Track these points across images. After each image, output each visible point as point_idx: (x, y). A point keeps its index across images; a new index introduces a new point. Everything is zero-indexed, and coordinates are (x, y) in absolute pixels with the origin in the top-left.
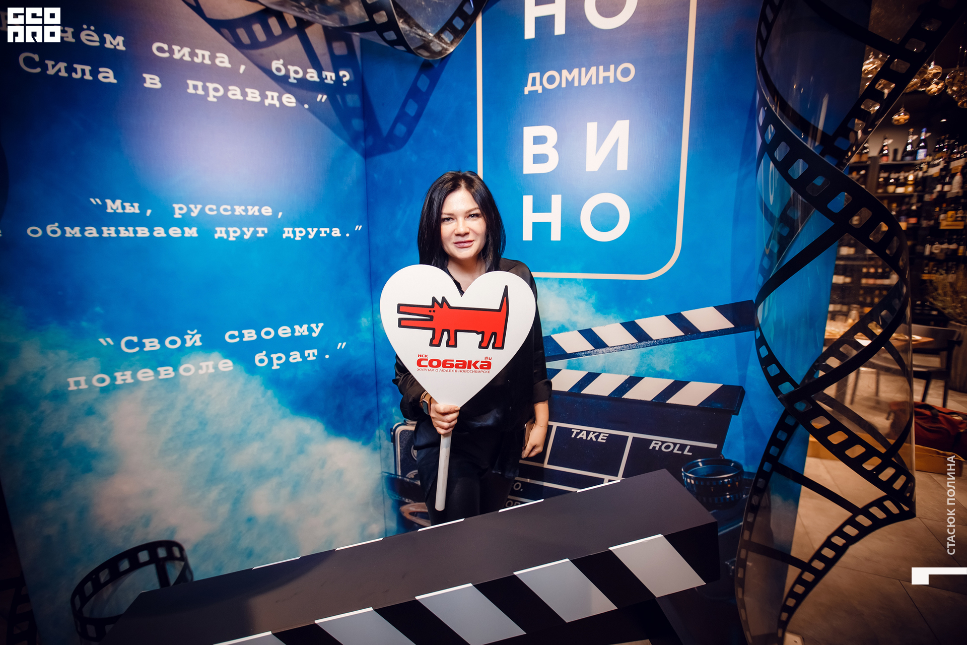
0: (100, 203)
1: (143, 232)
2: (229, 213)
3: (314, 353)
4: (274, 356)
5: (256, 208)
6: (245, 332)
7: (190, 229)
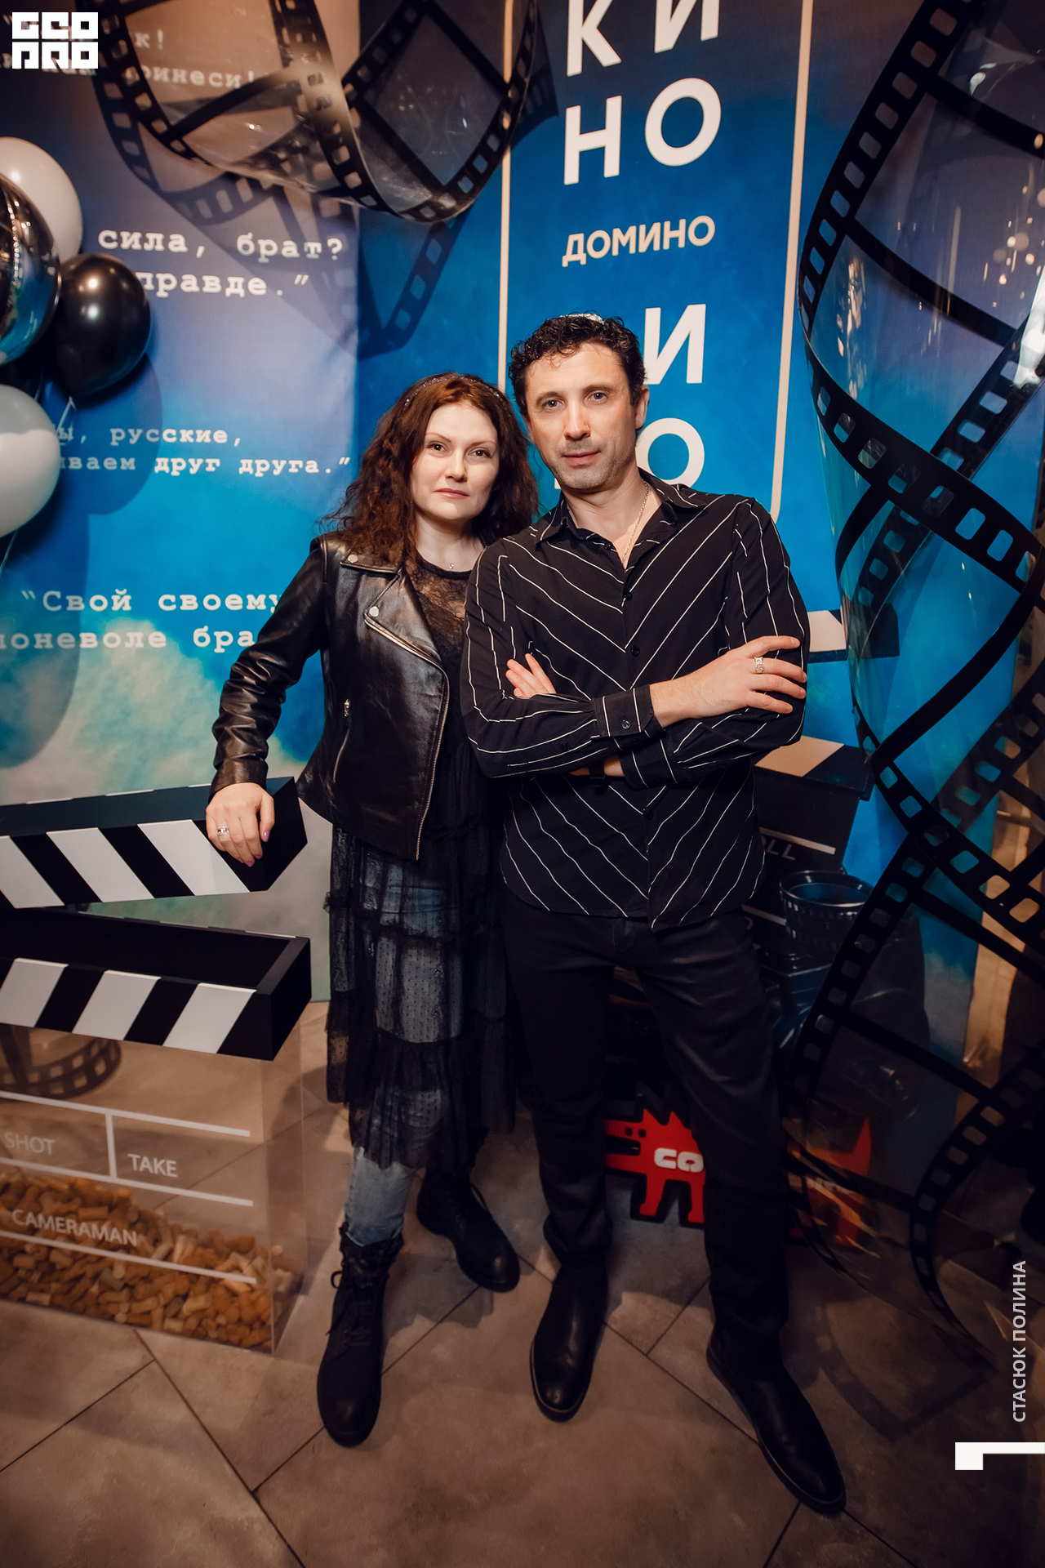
1: (76, 463)
2: (174, 439)
4: (218, 635)
5: (208, 432)
6: (183, 597)
7: (128, 460)
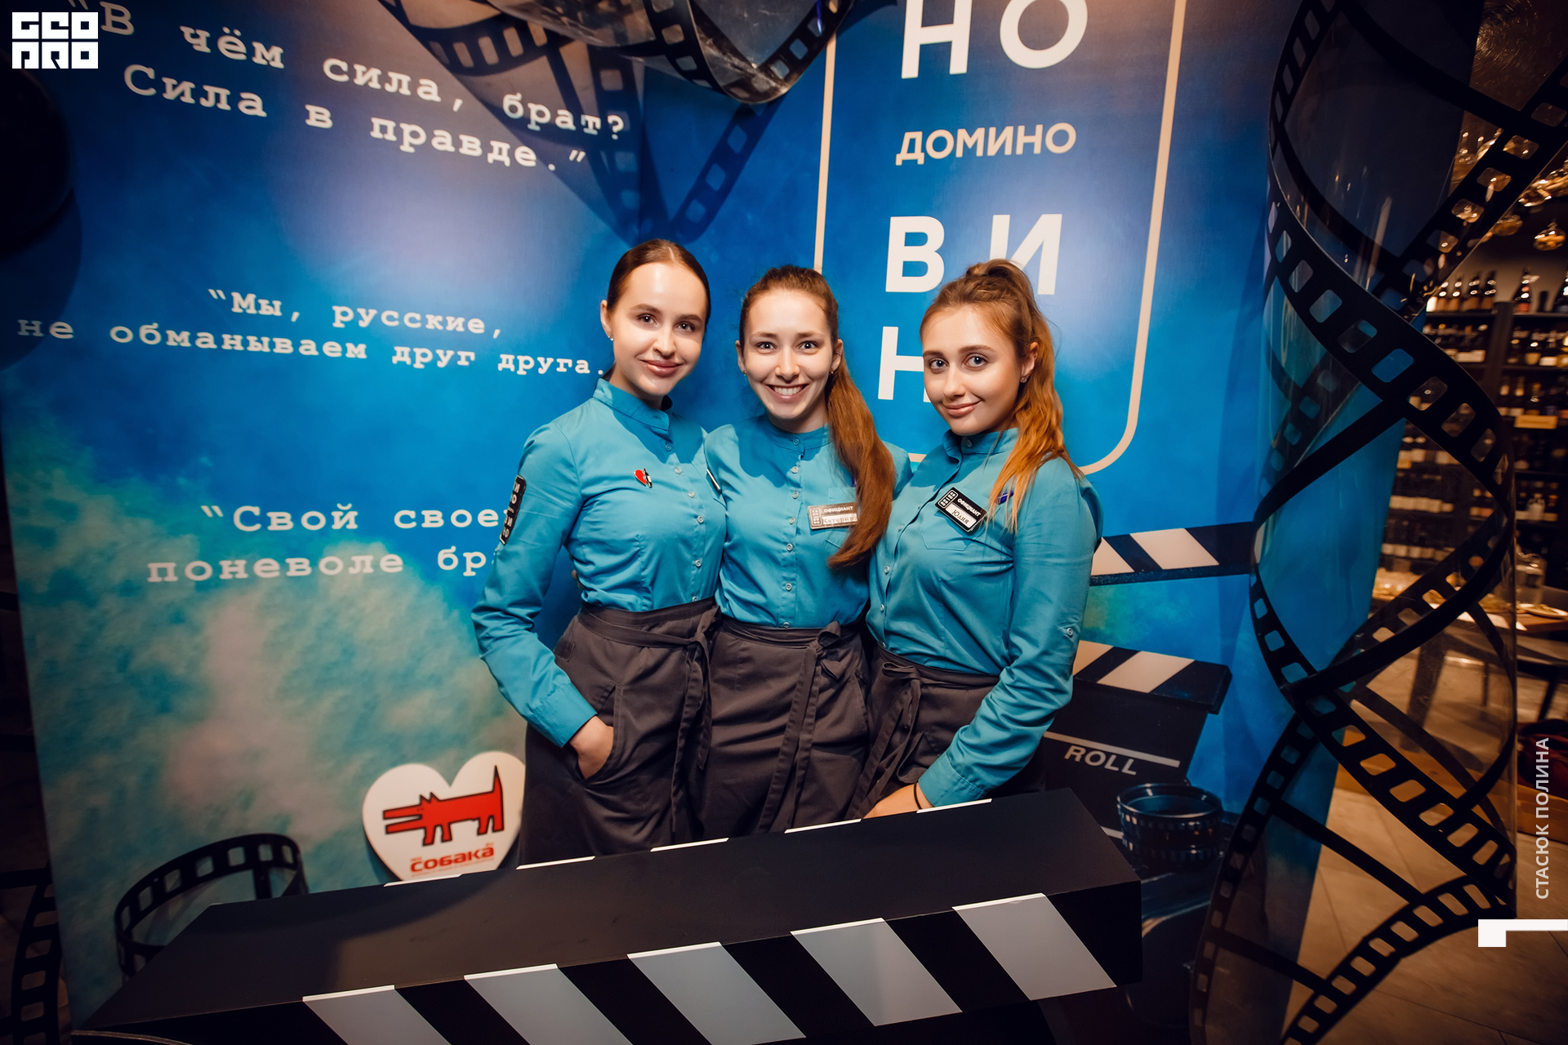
0: (223, 296)
1: (284, 346)
2: (418, 325)
4: (469, 556)
5: (461, 320)
6: (426, 513)
7: (356, 346)
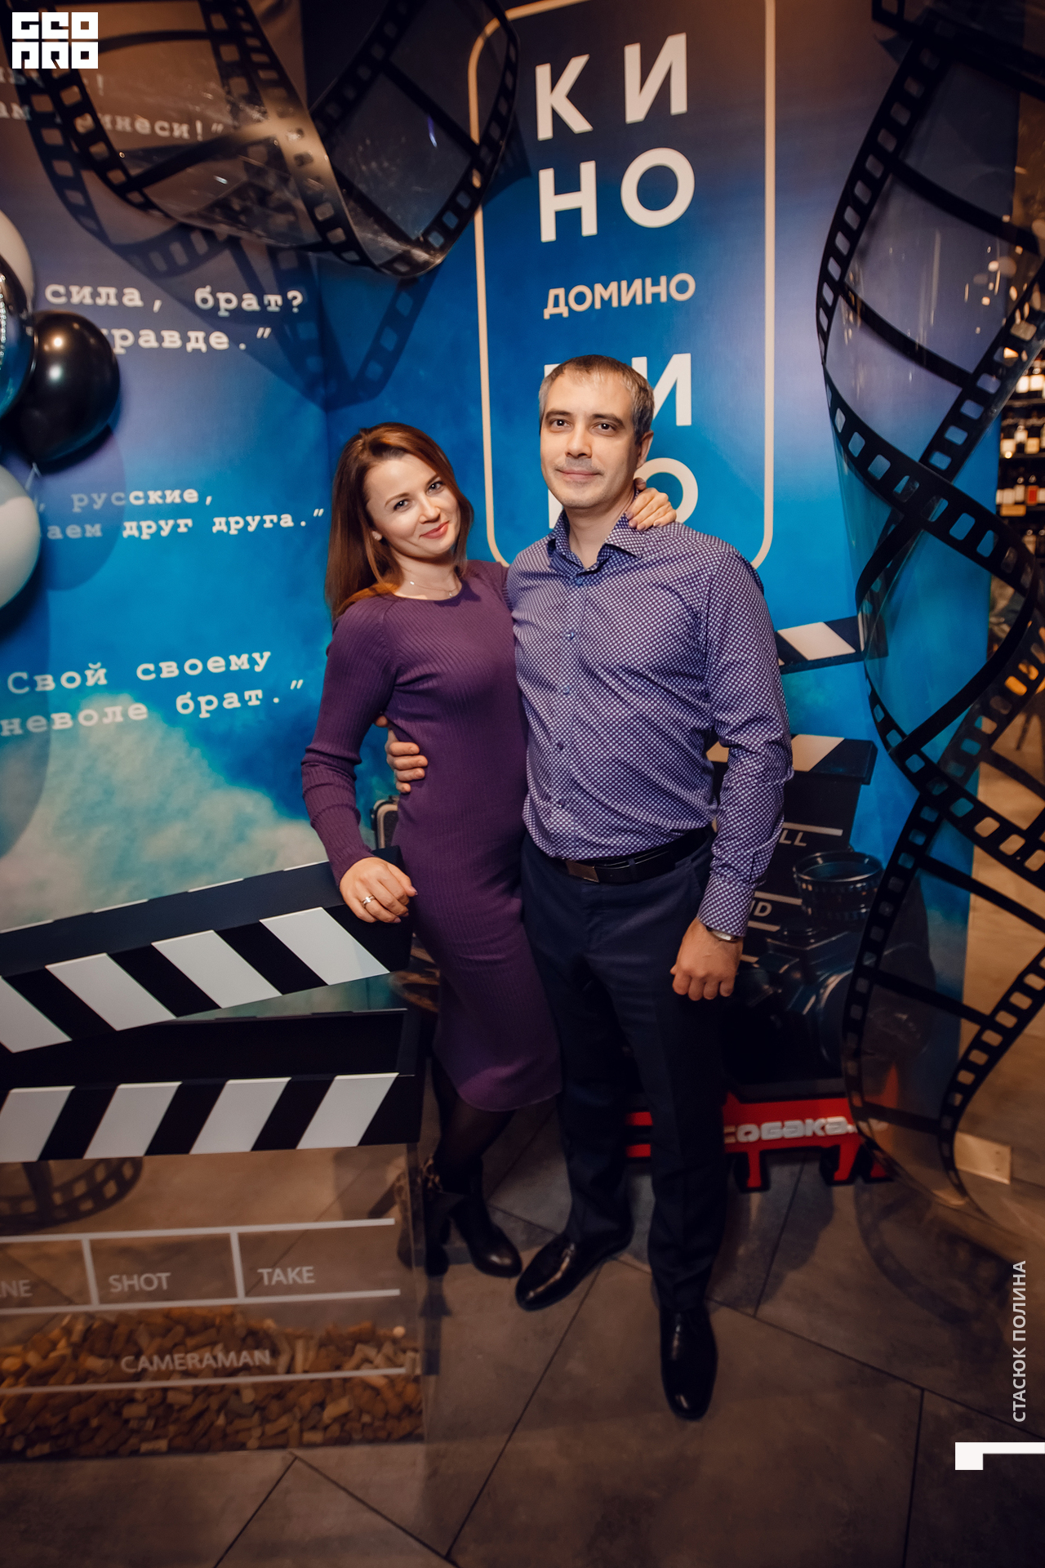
2: (142, 502)
3: (257, 696)
4: (202, 700)
5: (177, 493)
6: (163, 665)
7: (93, 526)
